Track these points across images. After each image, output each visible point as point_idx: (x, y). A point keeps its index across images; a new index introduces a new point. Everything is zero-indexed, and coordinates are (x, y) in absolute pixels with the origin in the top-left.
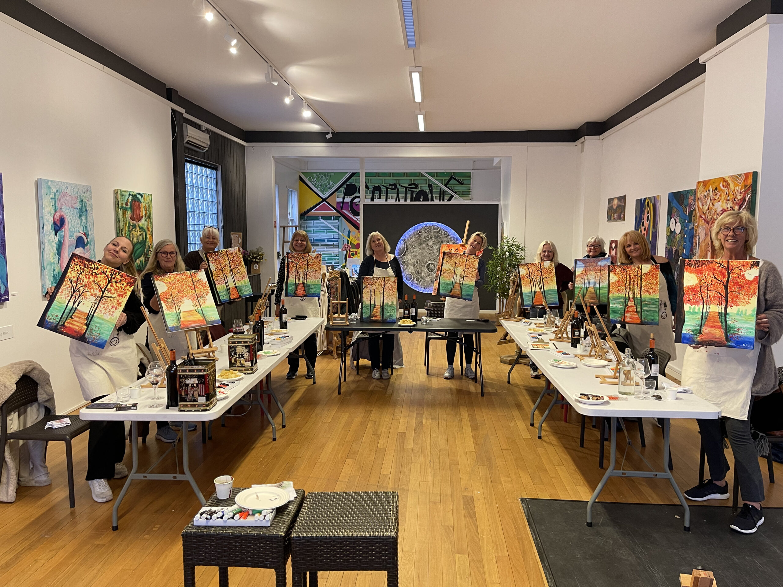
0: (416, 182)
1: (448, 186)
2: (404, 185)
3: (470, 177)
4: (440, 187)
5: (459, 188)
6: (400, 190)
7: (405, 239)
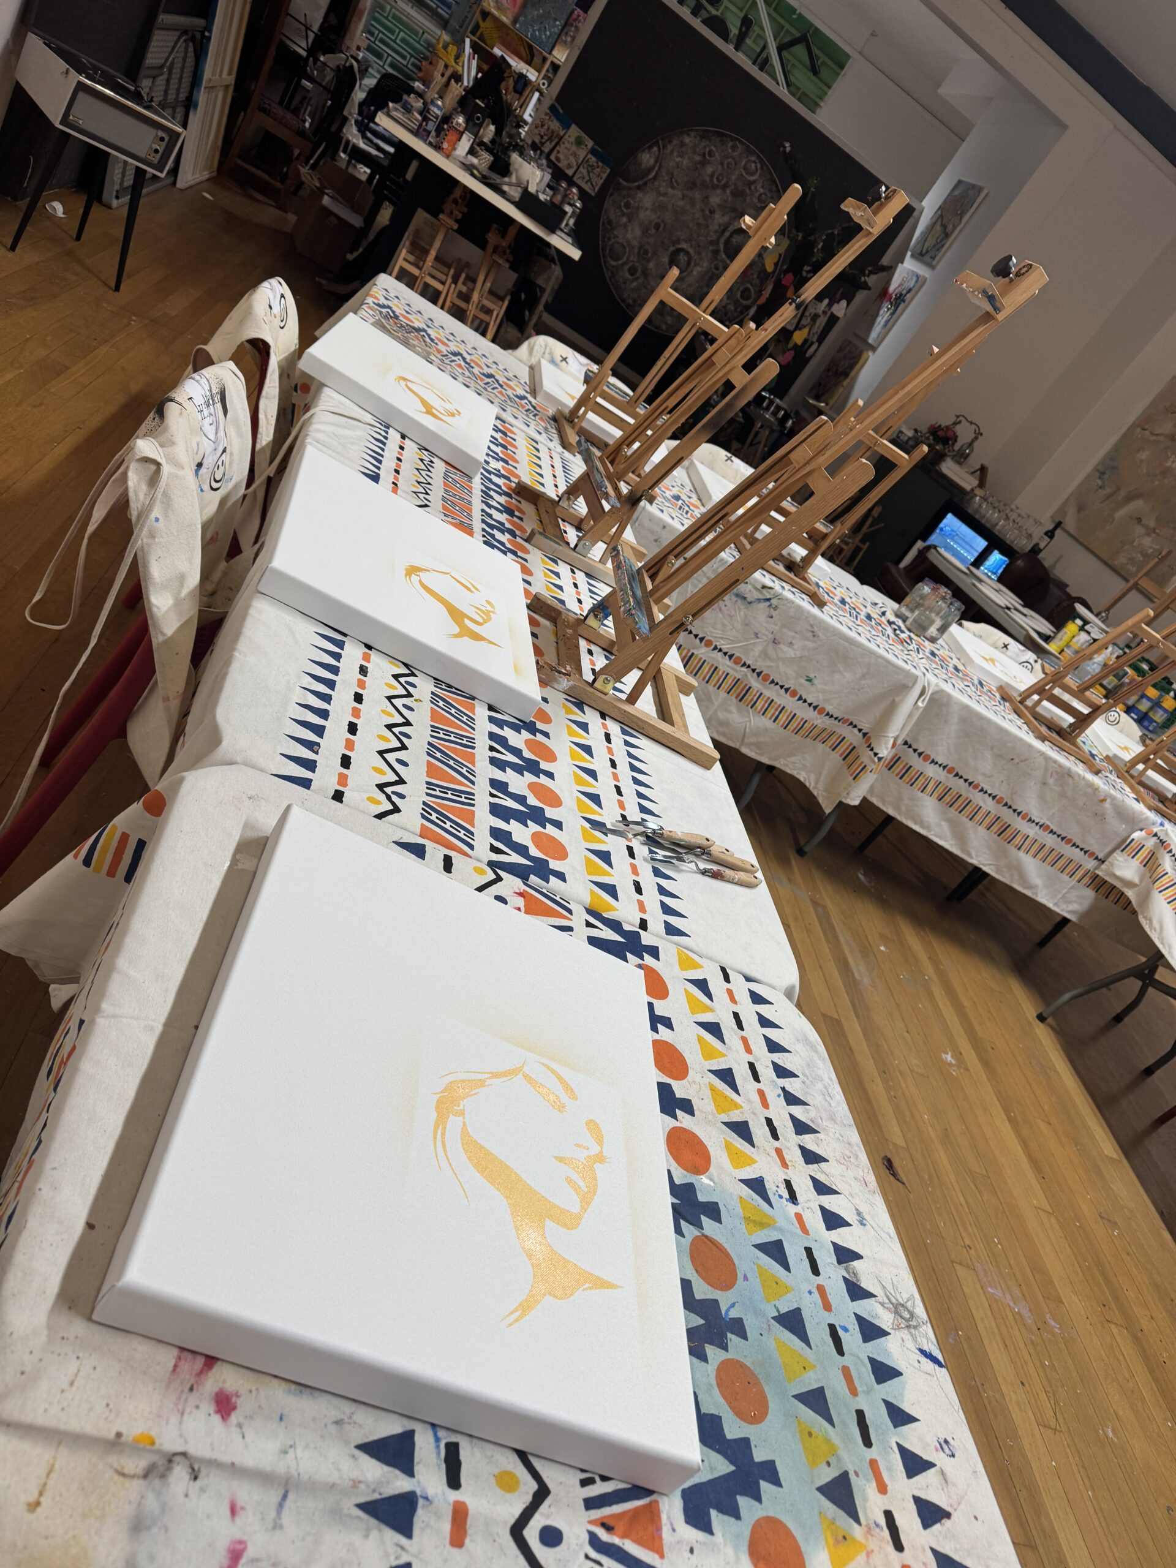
3: (842, 67)
5: (802, 77)
7: (664, 147)
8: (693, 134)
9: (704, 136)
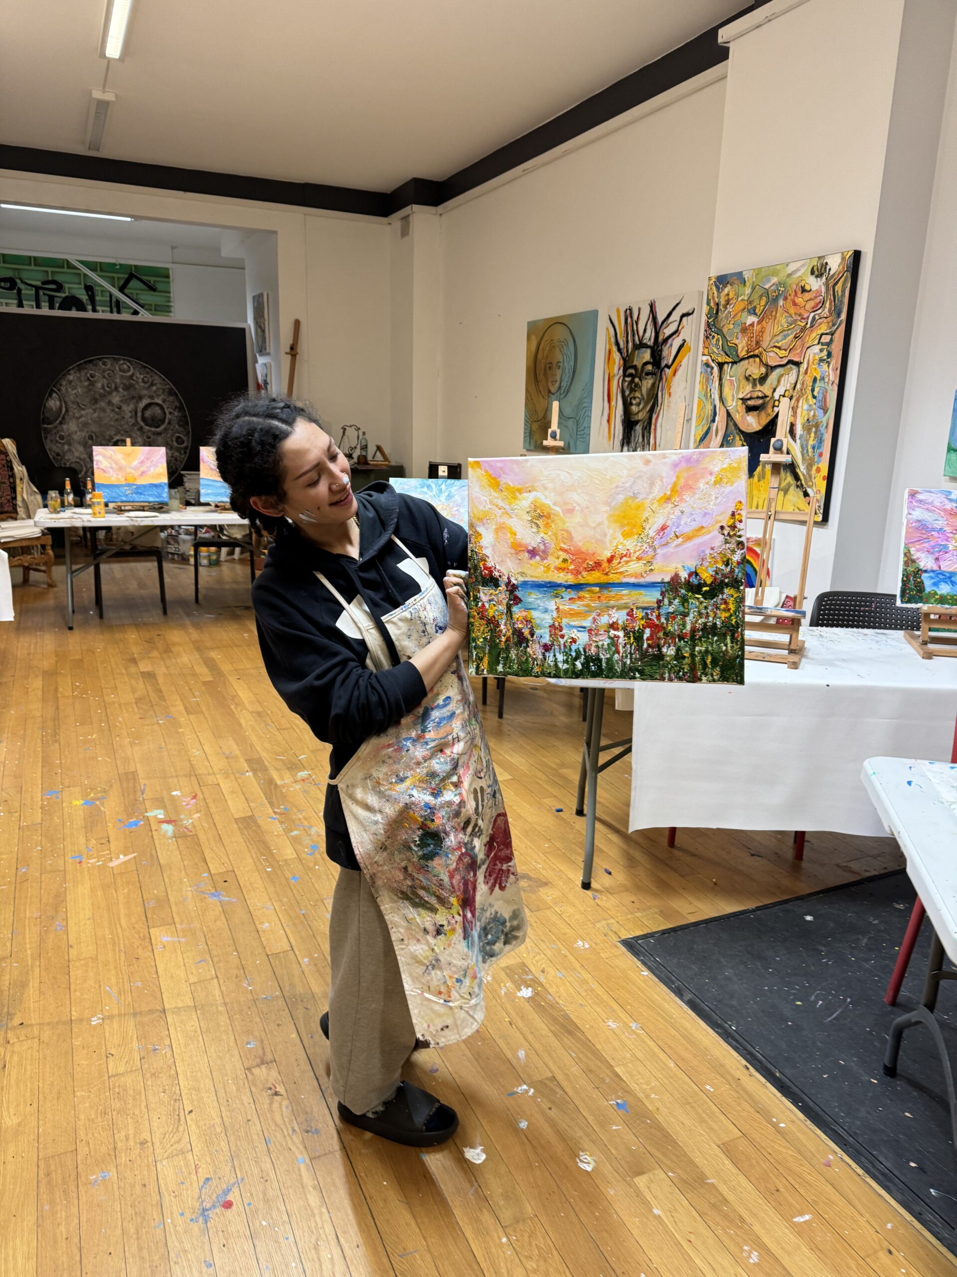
0: (59, 278)
1: (126, 291)
2: (34, 283)
3: (168, 277)
4: (110, 292)
5: (147, 297)
6: (23, 292)
7: (59, 390)
8: (72, 372)
9: (80, 368)
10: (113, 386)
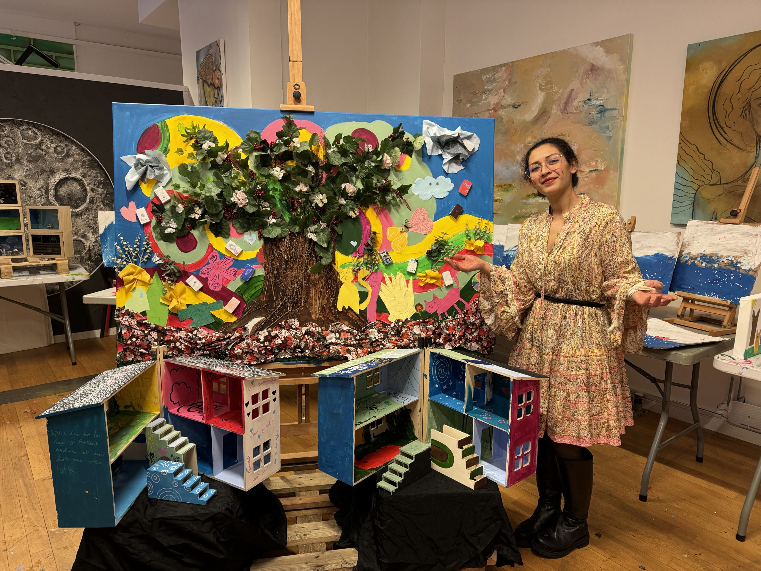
10: (14, 158)
